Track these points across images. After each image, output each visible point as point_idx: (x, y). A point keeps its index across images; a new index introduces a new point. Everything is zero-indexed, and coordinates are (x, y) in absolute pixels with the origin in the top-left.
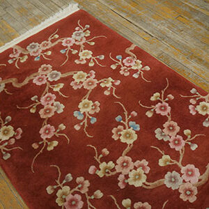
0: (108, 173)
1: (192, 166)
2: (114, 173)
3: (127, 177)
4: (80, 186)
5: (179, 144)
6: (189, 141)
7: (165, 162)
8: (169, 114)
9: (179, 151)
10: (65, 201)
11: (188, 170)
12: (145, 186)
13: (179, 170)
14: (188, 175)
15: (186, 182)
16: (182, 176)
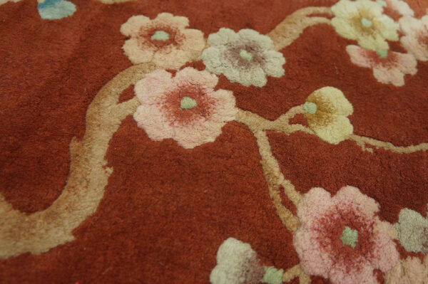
1: (195, 135)
3: (392, 14)
5: (331, 230)
7: (324, 111)
9: (303, 189)
11: (203, 109)
12: (322, 10)
13: (246, 97)
14: (194, 92)
15: (187, 65)
16: (215, 80)
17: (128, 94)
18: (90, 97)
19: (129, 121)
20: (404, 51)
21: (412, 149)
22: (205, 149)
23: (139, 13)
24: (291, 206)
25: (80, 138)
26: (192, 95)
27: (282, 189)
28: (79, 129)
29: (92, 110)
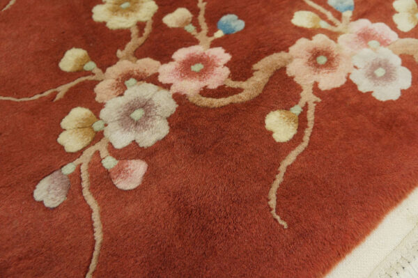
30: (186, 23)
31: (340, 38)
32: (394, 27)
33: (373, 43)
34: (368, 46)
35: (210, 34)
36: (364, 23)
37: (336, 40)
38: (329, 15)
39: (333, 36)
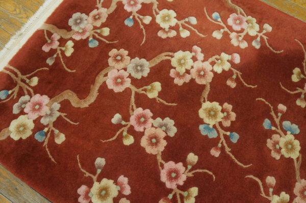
0: (217, 59)
2: (210, 60)
3: (194, 59)
4: (240, 39)
5: (139, 118)
6: (125, 126)
7: (153, 89)
8: (162, 166)
9: (137, 107)
10: (247, 22)
11: (122, 83)
12: (171, 54)
13: (134, 81)
14: (121, 77)
15: (123, 69)
16: (128, 75)
17: (106, 75)
18: (98, 74)
19: (105, 83)
20: (189, 74)
21: (170, 104)
22: (119, 93)
23: (115, 48)
24: (133, 110)
25: (93, 85)
26: (121, 78)
27: (133, 106)
28: (93, 82)
29: (97, 78)
30: (143, 18)
31: (92, 28)
32: (74, 40)
33: (81, 31)
34: (83, 29)
35: (134, 16)
36: (84, 37)
37: (94, 26)
38: (97, 36)
39: (95, 28)
